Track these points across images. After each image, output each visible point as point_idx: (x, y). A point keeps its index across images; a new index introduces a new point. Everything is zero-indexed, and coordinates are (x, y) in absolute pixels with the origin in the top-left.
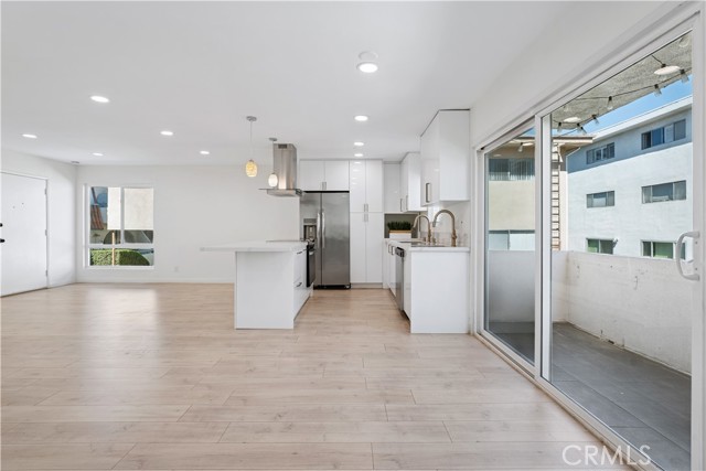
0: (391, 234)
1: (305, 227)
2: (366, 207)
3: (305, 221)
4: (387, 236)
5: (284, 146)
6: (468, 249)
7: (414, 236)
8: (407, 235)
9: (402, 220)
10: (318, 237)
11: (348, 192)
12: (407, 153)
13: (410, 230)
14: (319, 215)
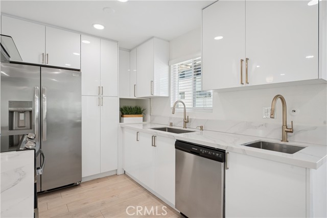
1: (11, 112)
2: (100, 90)
3: (11, 104)
4: (121, 120)
7: (145, 119)
8: (139, 119)
11: (79, 70)
12: (152, 37)
13: (141, 114)
14: (37, 97)
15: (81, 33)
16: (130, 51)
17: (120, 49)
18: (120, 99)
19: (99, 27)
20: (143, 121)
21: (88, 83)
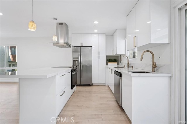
0: (109, 64)
1: (74, 61)
2: (99, 53)
3: (74, 58)
4: (107, 64)
5: (61, 24)
6: (170, 75)
7: (118, 64)
8: (115, 64)
9: (113, 58)
10: (79, 65)
11: (92, 47)
12: (117, 30)
13: (116, 62)
14: (79, 56)
15: (92, 34)
16: (112, 35)
17: (106, 36)
18: (107, 56)
19: (96, 31)
20: (117, 65)
21: (94, 51)
